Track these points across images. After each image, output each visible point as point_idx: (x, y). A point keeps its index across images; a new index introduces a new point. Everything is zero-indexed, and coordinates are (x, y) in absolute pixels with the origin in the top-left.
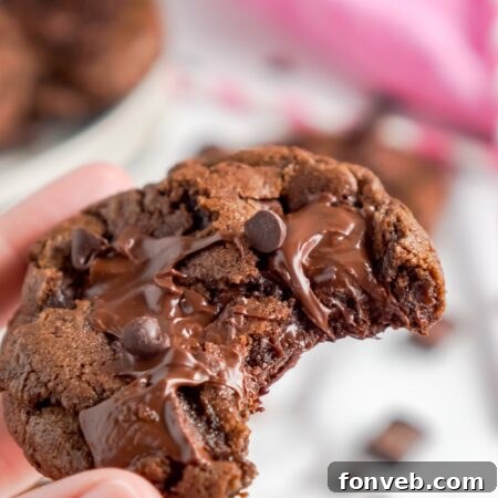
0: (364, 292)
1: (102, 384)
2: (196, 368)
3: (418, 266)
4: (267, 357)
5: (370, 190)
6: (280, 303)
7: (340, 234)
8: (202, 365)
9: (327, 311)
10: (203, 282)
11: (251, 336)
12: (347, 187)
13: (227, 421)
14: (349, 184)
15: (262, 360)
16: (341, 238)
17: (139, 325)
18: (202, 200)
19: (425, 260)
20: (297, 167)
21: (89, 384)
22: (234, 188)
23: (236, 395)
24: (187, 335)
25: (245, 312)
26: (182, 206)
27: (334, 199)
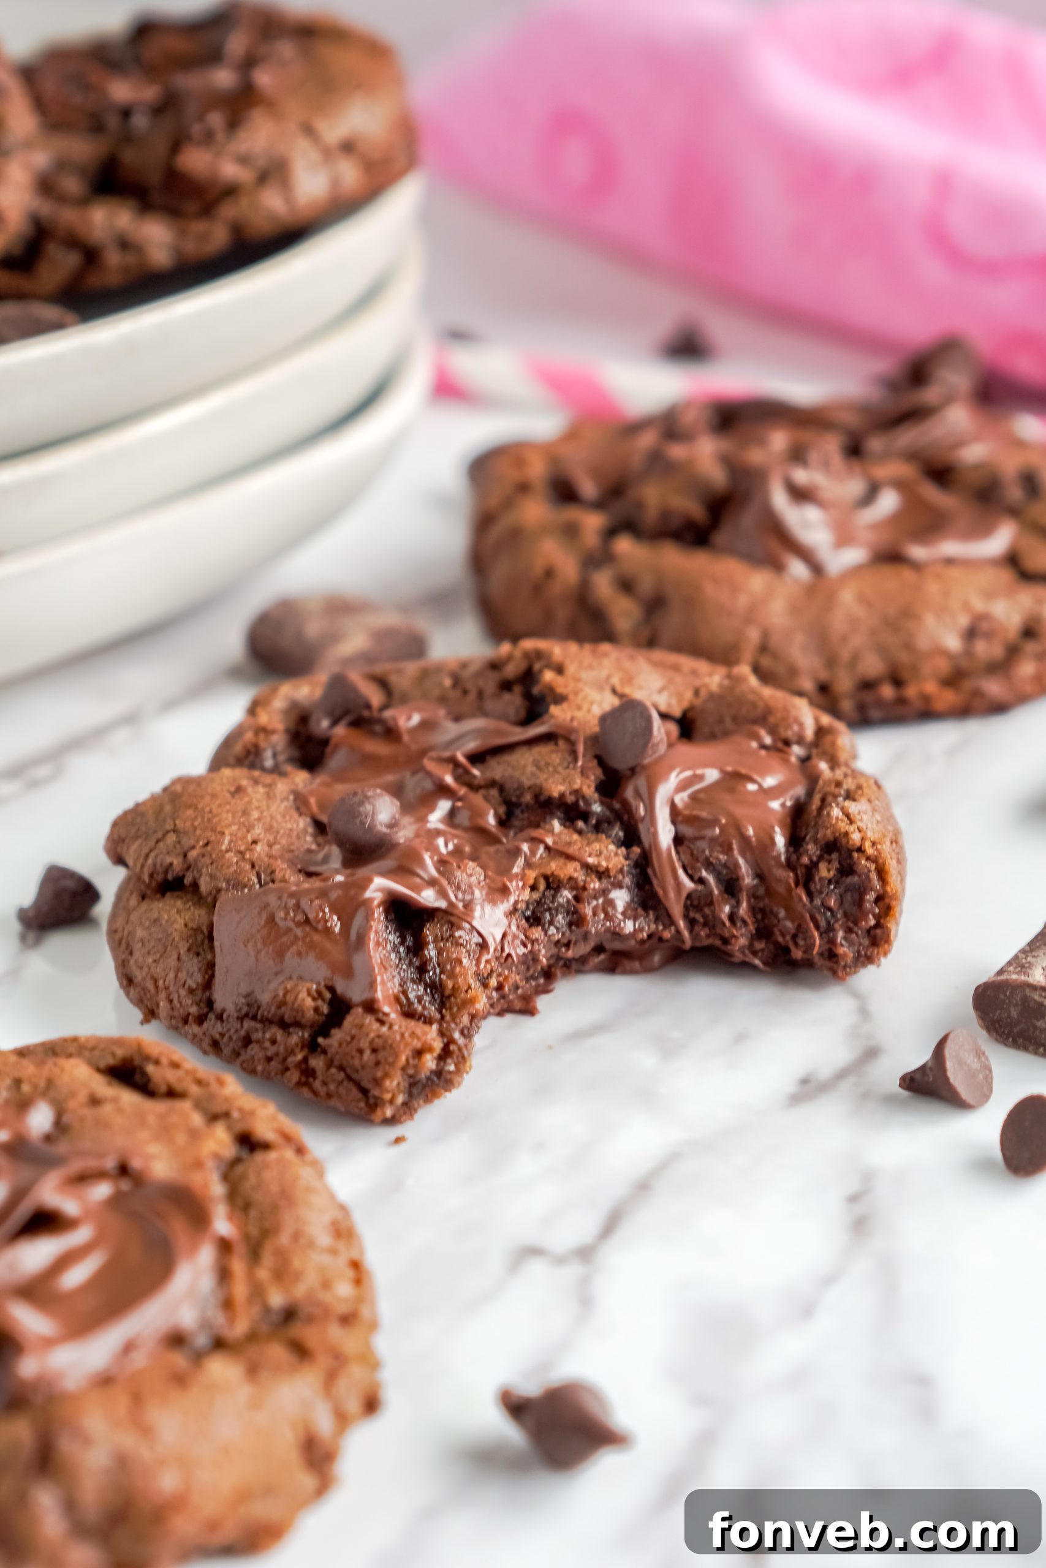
0: (760, 876)
1: (273, 872)
2: (432, 883)
3: (860, 850)
4: (561, 919)
5: (833, 744)
6: (612, 847)
7: (753, 781)
8: (445, 883)
9: (689, 885)
10: (502, 789)
11: (546, 878)
12: (796, 728)
13: (452, 975)
14: (801, 725)
15: (551, 923)
16: (752, 787)
17: (367, 798)
18: (548, 676)
19: (874, 844)
20: (726, 682)
21: (253, 866)
22: (608, 678)
23: (483, 946)
24: (443, 850)
25: (549, 841)
26: (518, 689)
27: (768, 740)
